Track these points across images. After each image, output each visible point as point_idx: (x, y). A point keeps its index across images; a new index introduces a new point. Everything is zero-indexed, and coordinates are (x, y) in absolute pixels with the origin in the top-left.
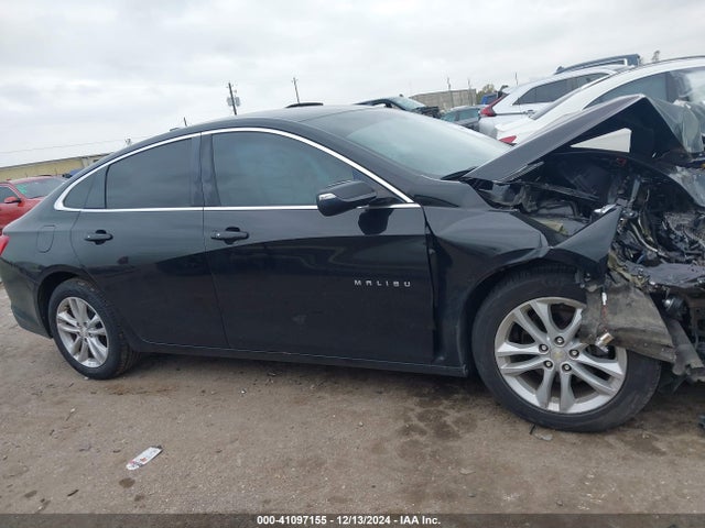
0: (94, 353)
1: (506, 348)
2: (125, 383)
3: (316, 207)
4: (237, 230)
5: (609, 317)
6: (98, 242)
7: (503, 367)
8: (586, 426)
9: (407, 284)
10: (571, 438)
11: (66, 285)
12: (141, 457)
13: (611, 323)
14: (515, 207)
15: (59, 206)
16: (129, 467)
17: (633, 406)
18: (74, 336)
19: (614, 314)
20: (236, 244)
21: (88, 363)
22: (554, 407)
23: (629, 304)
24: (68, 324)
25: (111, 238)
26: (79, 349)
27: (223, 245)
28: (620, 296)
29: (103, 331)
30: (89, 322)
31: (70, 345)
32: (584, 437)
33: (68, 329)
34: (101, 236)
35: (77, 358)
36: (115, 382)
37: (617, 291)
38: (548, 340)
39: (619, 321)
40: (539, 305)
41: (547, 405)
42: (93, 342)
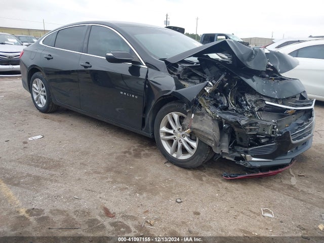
0: (42, 102)
1: (164, 129)
2: (50, 115)
3: (105, 58)
4: (89, 63)
5: (193, 123)
6: (48, 59)
7: (162, 136)
8: (182, 165)
9: (136, 97)
10: (177, 168)
11: (37, 74)
12: (35, 137)
13: (192, 126)
14: (177, 75)
15: (41, 43)
16: (29, 139)
17: (198, 161)
18: (37, 94)
19: (195, 122)
20: (89, 69)
21: (40, 105)
22: (174, 155)
23: (201, 120)
24: (36, 89)
25: (52, 58)
26: (37, 99)
27: (83, 68)
28: (199, 117)
29: (45, 94)
30: (42, 89)
31: (35, 97)
32: (182, 169)
33: (35, 90)
34: (50, 57)
35: (36, 102)
36: (47, 115)
37: (198, 114)
38: (176, 129)
39: (195, 126)
40: (175, 114)
41: (172, 154)
42: (42, 98)
